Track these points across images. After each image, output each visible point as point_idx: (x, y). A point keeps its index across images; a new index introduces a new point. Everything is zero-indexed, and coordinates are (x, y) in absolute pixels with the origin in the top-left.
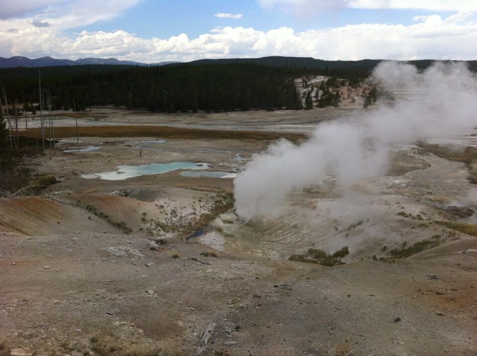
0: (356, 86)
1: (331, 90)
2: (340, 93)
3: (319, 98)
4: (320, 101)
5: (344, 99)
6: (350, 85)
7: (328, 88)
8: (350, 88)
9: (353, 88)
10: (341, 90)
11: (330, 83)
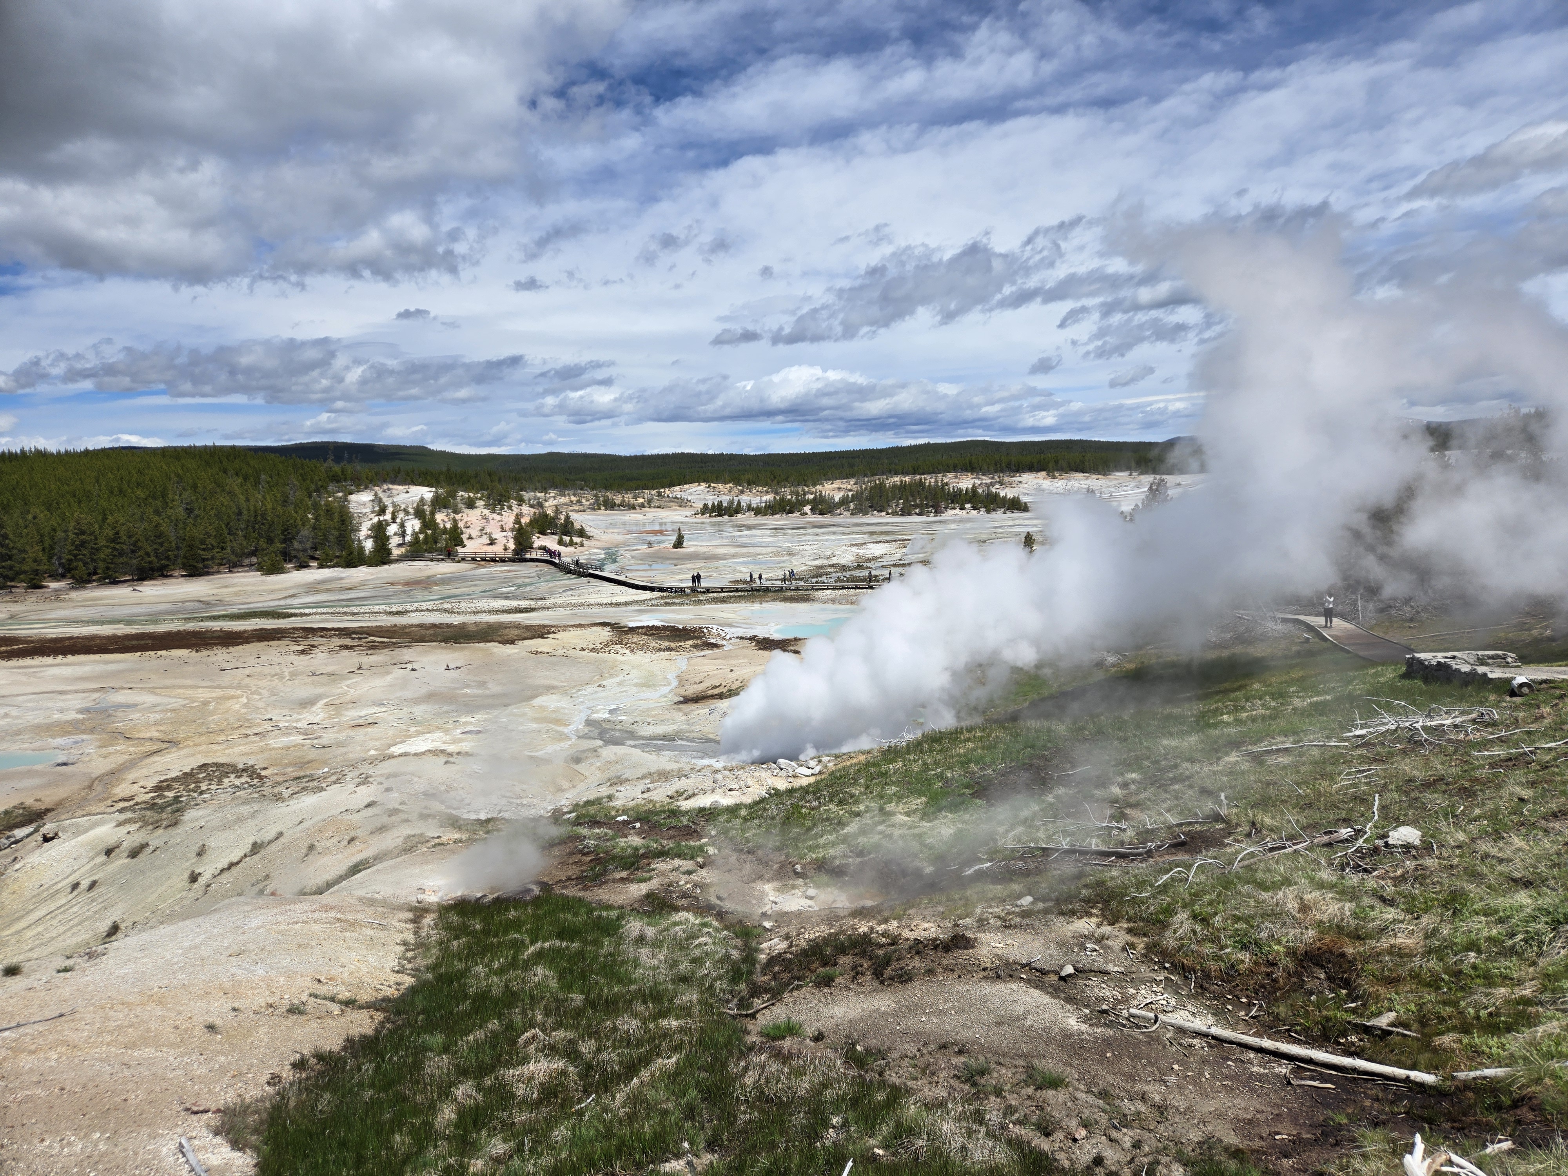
0: (502, 509)
1: (440, 517)
2: (461, 525)
3: (408, 538)
4: (411, 544)
5: (470, 538)
6: (487, 506)
7: (433, 513)
8: (486, 512)
9: (493, 512)
10: (465, 518)
11: (439, 503)
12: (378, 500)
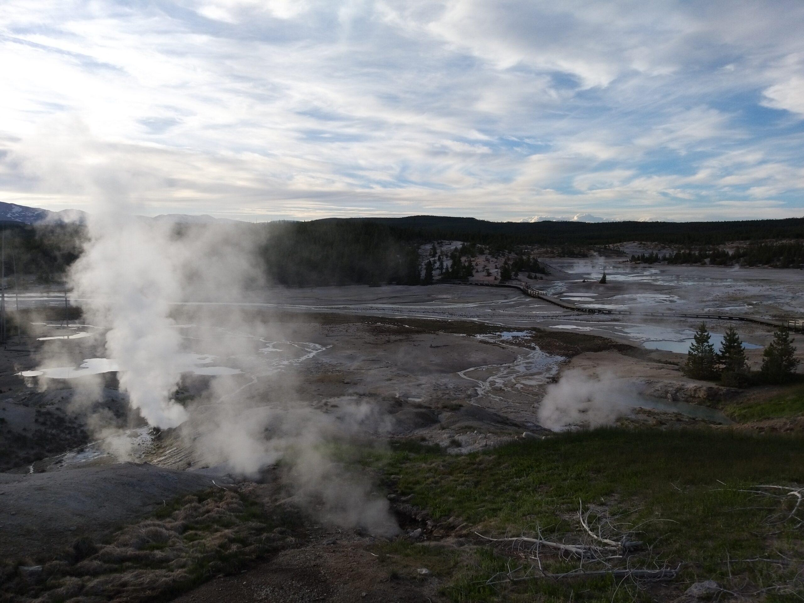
0: (499, 255)
1: (463, 259)
2: (474, 264)
3: (444, 271)
4: (444, 274)
5: (477, 272)
6: (490, 253)
7: (460, 257)
8: (489, 257)
10: (477, 260)
11: (464, 251)
12: (434, 249)
